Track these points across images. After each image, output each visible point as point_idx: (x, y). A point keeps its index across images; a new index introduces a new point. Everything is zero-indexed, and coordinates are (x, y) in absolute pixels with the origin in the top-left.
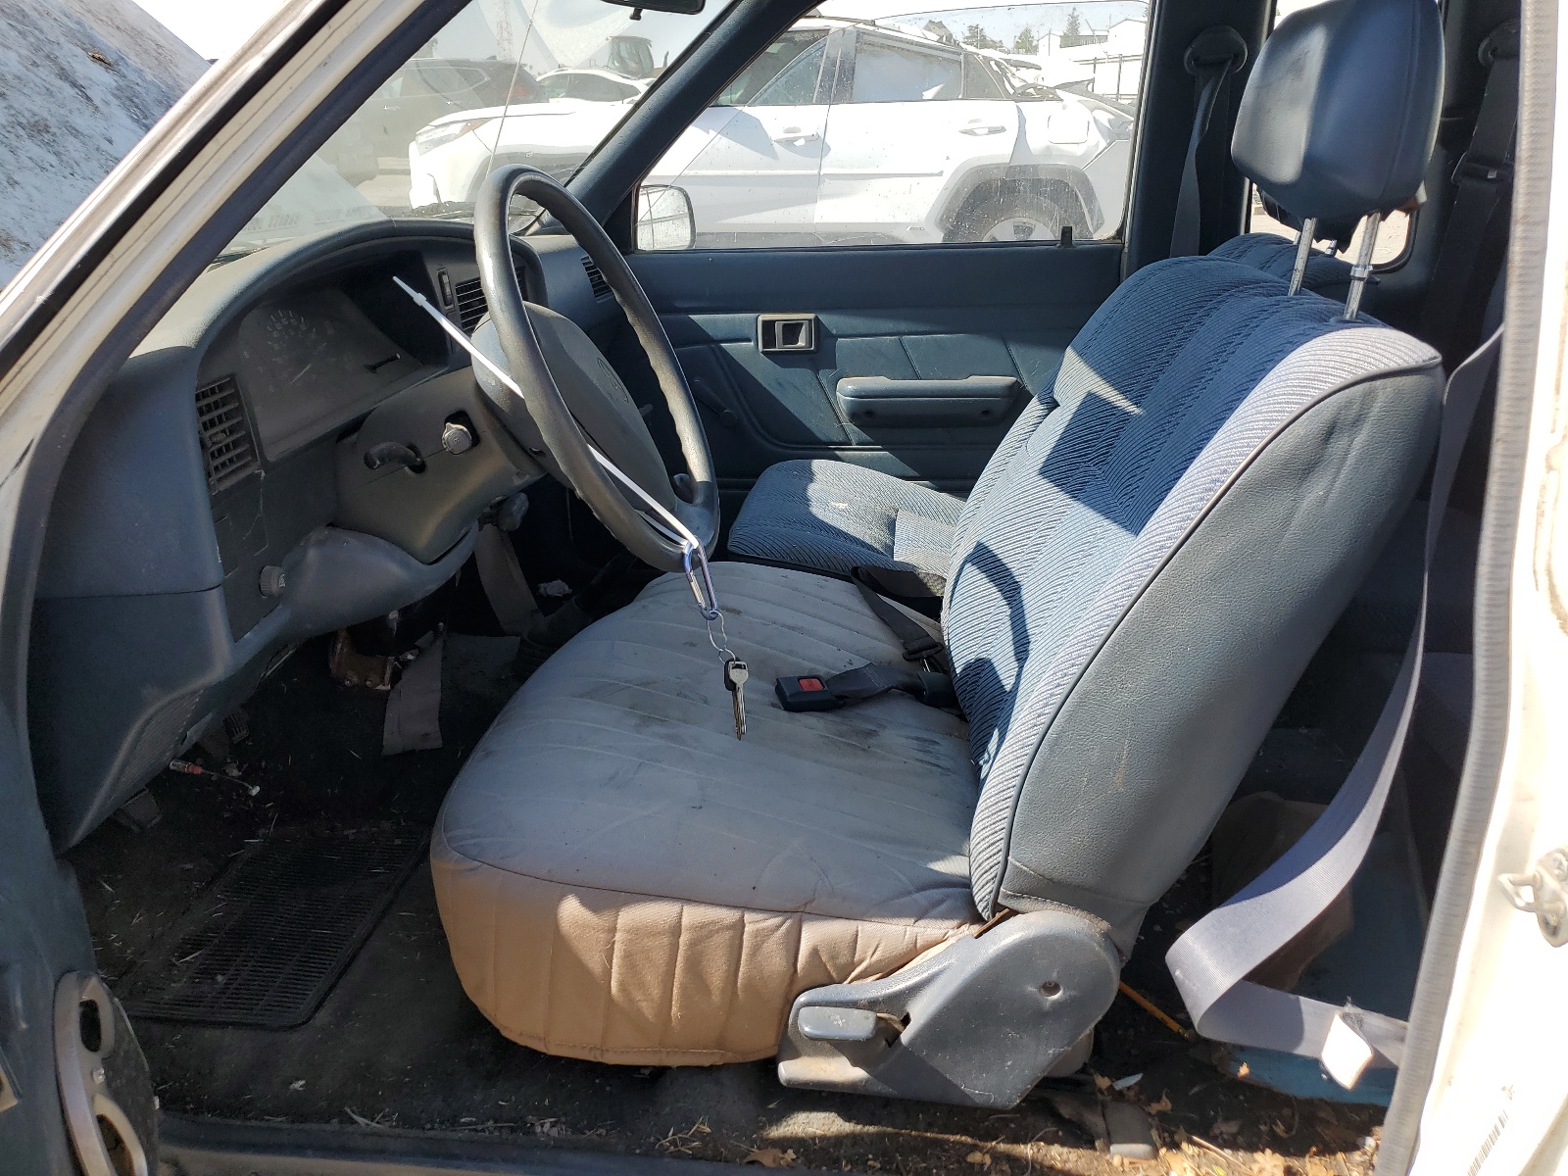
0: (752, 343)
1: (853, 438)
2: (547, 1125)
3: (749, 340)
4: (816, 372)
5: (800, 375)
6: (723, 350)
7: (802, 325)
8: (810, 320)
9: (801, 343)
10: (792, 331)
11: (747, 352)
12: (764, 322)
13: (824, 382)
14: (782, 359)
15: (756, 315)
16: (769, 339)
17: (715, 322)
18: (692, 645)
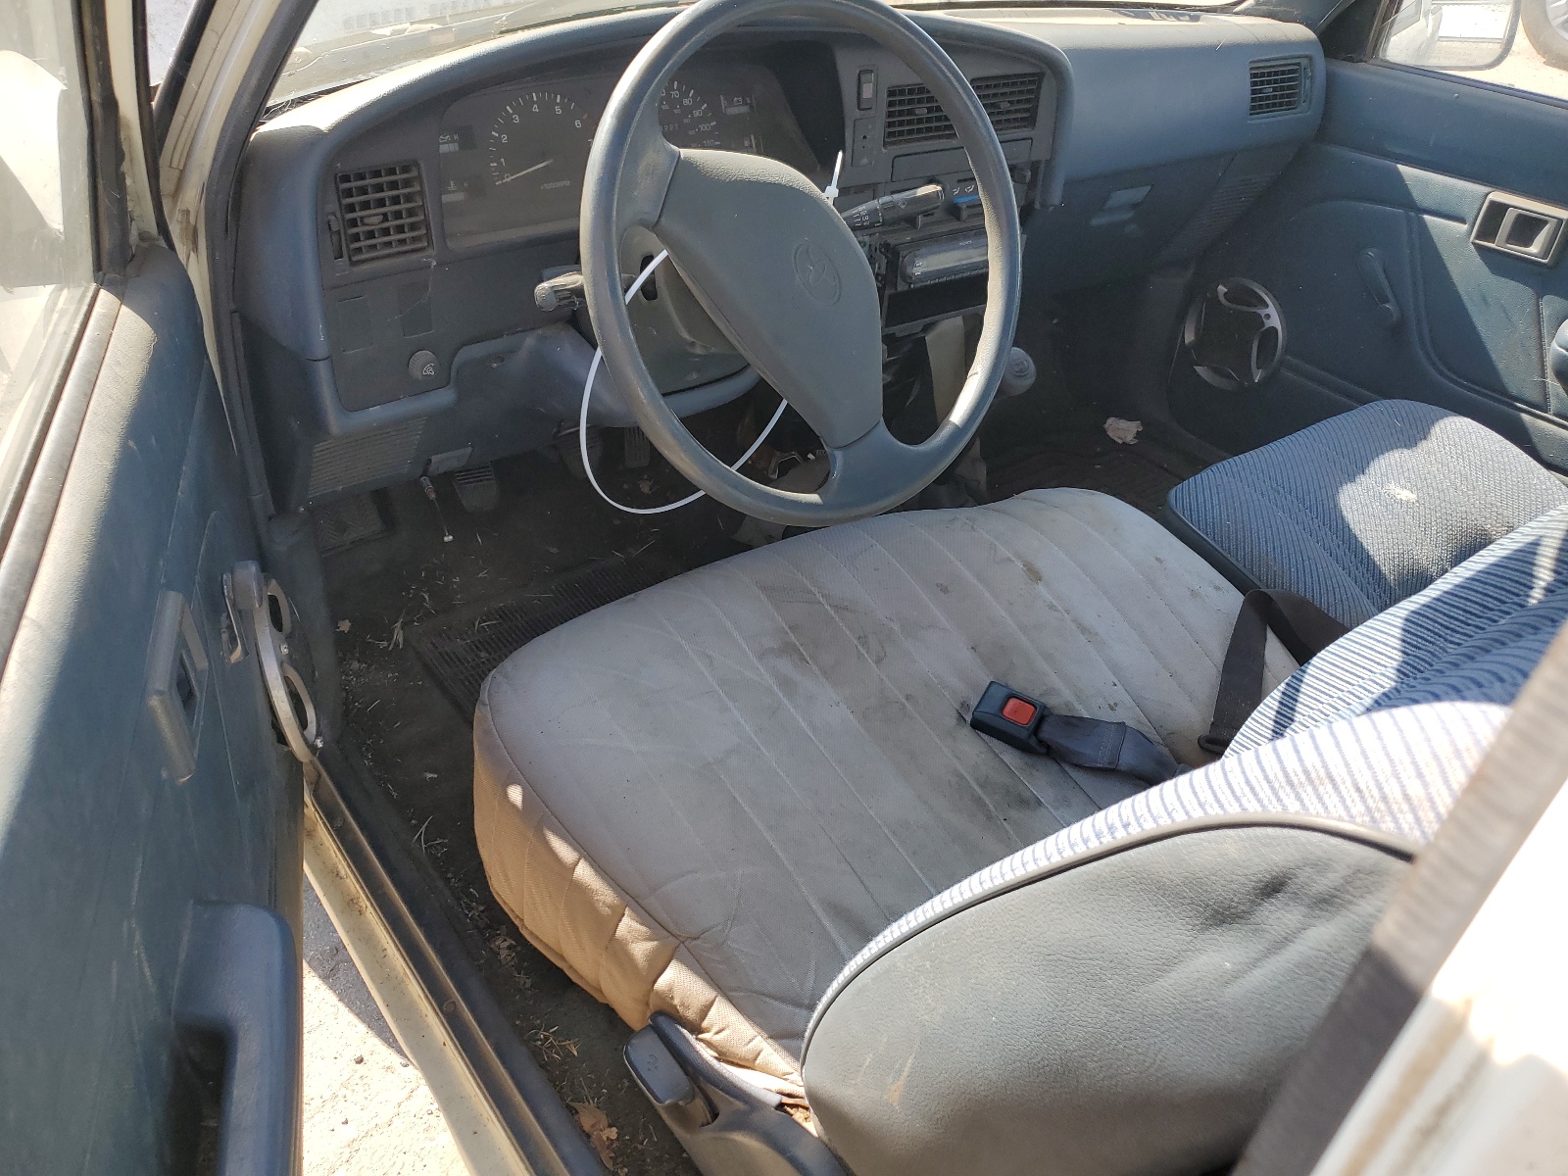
0: (1465, 227)
1: (1553, 404)
2: (506, 944)
3: (1462, 221)
4: (1540, 296)
5: (1512, 292)
6: (1423, 225)
7: (1545, 222)
8: (1560, 220)
9: (1534, 249)
10: (1528, 226)
11: (1453, 236)
12: (1493, 204)
13: (1545, 312)
14: (1499, 263)
15: (1486, 189)
16: (1489, 229)
17: (1426, 183)
18: (945, 590)
